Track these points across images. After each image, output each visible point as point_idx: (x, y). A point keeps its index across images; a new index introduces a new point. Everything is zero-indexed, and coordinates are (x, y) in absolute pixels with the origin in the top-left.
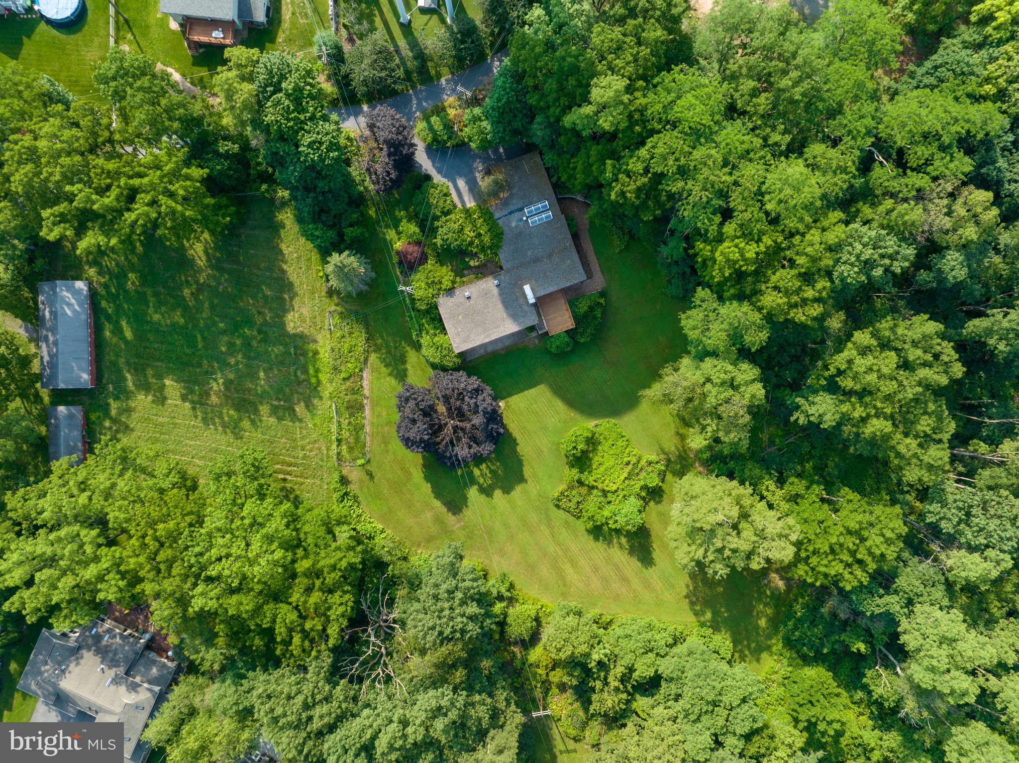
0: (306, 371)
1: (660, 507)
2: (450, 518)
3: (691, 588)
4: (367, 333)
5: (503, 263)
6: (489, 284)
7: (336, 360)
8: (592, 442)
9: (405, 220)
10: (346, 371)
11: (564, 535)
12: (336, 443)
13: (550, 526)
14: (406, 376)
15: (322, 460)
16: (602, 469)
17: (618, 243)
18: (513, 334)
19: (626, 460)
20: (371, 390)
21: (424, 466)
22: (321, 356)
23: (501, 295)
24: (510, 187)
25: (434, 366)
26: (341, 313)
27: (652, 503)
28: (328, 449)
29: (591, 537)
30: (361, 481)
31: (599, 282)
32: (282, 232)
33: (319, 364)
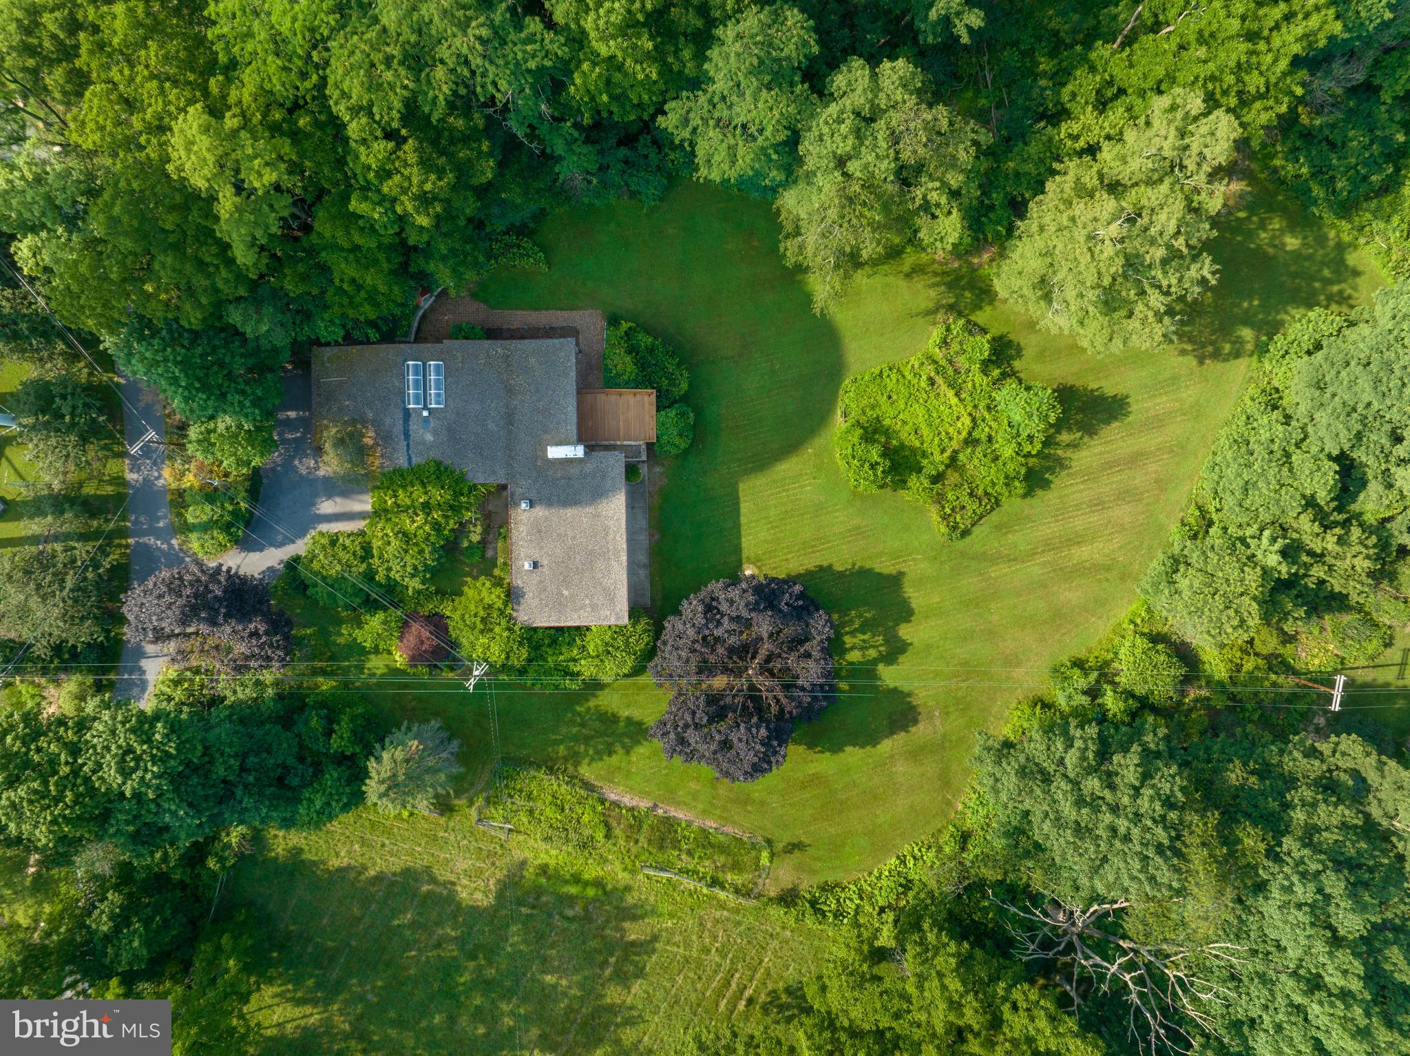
0: (571, 900)
1: (1028, 353)
2: (921, 731)
3: (1189, 347)
4: (539, 767)
5: (493, 480)
6: (524, 518)
7: (567, 840)
8: (872, 431)
9: (357, 633)
10: (594, 828)
11: (1019, 540)
12: (717, 890)
13: (995, 559)
14: (640, 724)
15: (739, 923)
16: (925, 431)
17: (530, 262)
18: (631, 507)
19: (923, 384)
20: (644, 794)
21: (811, 745)
22: (552, 863)
23: (549, 503)
24: (359, 420)
25: (638, 671)
26: (488, 801)
27: (1017, 364)
28: (723, 906)
29: (1040, 493)
30: (799, 868)
31: (590, 321)
32: (306, 856)
33: (566, 873)
